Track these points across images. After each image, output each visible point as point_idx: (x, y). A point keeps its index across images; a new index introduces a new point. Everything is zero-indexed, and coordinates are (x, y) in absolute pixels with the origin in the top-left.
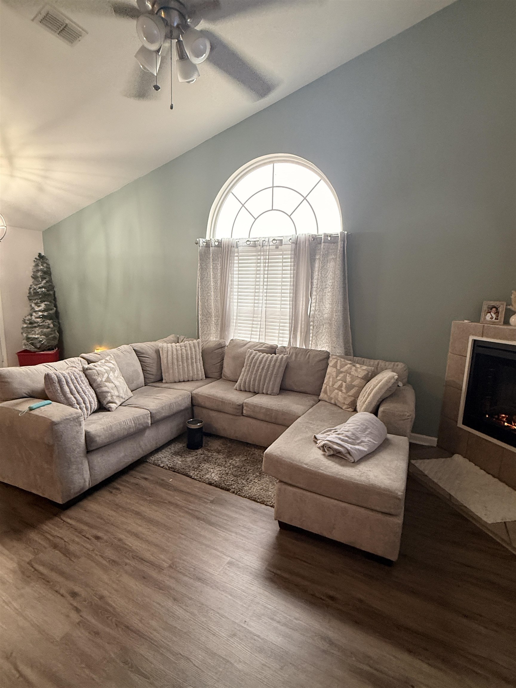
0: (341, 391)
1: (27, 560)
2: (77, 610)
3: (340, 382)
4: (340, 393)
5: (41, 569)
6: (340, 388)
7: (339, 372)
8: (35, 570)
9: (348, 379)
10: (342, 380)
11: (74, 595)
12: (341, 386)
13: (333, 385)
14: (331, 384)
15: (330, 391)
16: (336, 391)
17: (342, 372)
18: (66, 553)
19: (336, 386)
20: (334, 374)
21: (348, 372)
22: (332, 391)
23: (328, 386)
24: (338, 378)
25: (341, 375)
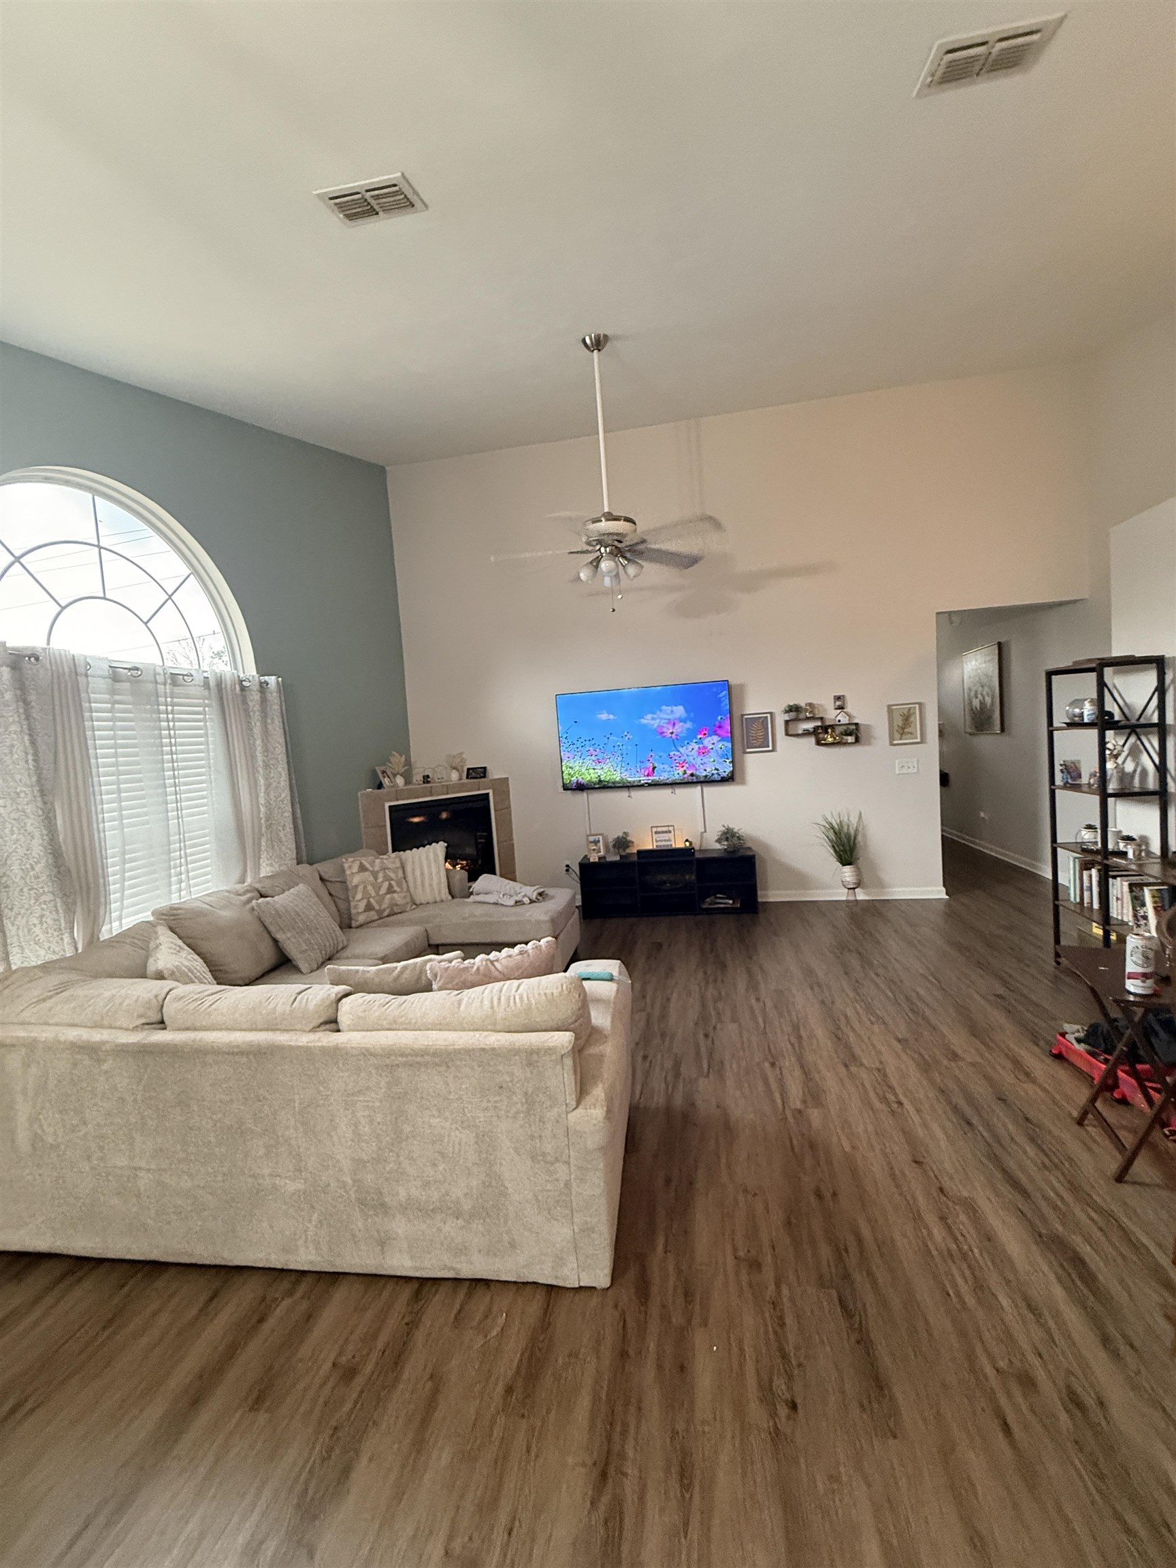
0: (395, 892)
1: (706, 1079)
2: (715, 1028)
3: (386, 884)
4: (395, 895)
5: (705, 1066)
6: (390, 890)
7: (375, 875)
8: (709, 1066)
9: (392, 875)
10: (386, 880)
11: (706, 1036)
12: (390, 886)
13: (377, 894)
14: (373, 894)
15: (377, 902)
16: (388, 896)
17: (378, 872)
18: (677, 1065)
19: (383, 890)
20: (372, 879)
21: (384, 869)
22: (380, 902)
23: (371, 899)
24: (379, 881)
25: (381, 875)
